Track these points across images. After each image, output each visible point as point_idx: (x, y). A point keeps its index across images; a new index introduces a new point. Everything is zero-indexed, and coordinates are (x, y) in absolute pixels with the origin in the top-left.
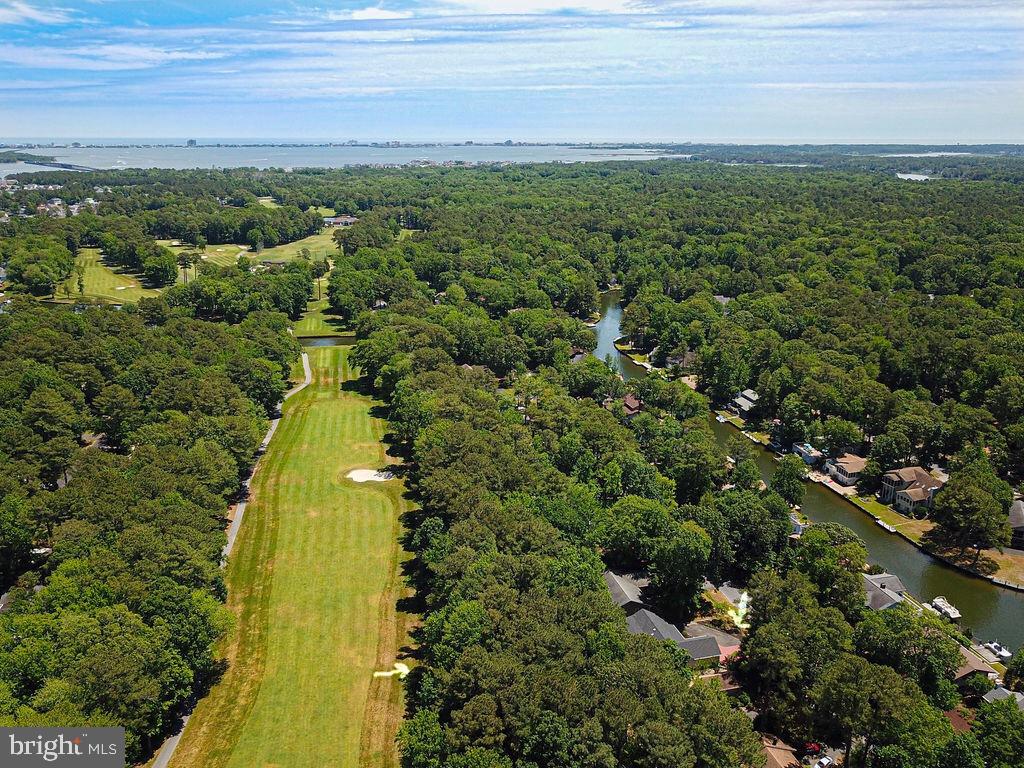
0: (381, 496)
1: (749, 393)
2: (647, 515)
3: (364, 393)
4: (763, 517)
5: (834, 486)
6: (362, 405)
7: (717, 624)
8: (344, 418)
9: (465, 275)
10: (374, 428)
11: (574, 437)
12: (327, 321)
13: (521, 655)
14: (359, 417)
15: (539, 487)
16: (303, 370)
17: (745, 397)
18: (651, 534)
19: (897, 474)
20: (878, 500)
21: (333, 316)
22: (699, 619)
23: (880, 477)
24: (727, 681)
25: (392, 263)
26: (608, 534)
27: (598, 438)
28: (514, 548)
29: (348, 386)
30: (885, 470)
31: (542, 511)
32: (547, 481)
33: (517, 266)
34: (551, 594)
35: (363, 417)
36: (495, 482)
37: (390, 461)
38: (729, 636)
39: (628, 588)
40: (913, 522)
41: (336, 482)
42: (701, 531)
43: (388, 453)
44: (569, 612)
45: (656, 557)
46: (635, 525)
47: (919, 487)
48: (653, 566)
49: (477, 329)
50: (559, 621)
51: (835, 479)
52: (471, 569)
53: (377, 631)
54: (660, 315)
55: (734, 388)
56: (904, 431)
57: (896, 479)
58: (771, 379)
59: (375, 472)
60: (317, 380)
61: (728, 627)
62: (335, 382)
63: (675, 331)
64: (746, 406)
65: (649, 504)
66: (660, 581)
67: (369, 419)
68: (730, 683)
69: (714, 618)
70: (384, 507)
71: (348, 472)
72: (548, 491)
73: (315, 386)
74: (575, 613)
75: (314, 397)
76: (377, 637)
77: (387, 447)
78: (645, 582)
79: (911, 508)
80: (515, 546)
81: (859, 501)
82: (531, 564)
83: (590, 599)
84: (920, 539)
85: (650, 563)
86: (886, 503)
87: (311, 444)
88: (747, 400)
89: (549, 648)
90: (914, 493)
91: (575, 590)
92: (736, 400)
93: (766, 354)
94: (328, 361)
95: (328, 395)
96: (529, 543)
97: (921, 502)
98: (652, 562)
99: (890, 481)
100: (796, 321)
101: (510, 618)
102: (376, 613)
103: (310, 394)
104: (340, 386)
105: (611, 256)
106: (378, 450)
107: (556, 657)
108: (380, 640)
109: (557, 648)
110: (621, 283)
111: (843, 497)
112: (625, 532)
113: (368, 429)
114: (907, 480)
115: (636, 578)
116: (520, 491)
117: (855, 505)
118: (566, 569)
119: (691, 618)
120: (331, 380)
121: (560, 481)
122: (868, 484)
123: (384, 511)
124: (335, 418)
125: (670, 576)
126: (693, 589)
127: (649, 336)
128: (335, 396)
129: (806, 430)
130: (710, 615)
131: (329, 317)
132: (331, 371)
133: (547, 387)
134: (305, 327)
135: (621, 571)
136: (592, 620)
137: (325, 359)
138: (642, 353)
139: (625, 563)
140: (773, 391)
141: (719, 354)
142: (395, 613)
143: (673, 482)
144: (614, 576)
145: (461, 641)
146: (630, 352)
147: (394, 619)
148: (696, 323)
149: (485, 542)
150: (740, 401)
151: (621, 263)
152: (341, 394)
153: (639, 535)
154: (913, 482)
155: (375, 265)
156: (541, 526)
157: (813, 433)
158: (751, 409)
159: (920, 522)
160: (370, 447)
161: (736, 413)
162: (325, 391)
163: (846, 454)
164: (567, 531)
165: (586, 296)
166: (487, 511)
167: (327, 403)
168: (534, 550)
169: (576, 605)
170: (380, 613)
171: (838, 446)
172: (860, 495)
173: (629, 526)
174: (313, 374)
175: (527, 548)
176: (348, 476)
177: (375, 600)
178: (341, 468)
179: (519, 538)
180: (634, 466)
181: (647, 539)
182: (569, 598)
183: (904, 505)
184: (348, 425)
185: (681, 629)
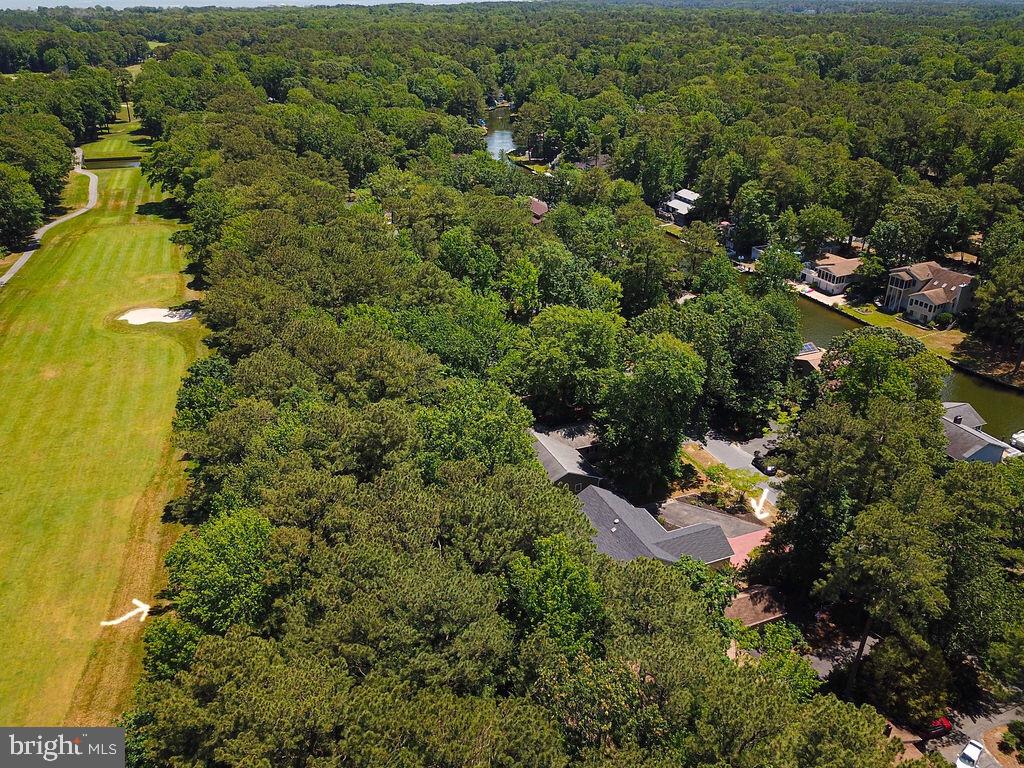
0: (167, 343)
1: (684, 193)
2: (585, 335)
3: (169, 217)
4: (765, 326)
5: (815, 295)
6: (161, 230)
7: (710, 500)
8: (133, 245)
9: (315, 81)
10: (175, 256)
11: (464, 235)
12: (133, 142)
13: (347, 648)
14: (155, 244)
15: (405, 297)
16: (87, 194)
17: (680, 199)
18: (592, 362)
19: (908, 272)
20: (880, 310)
21: (144, 137)
22: (678, 494)
23: (883, 278)
24: (760, 607)
25: (219, 69)
26: (524, 368)
27: (498, 233)
28: (352, 395)
29: (146, 209)
30: (889, 267)
31: (410, 332)
32: (419, 284)
33: (382, 74)
34: (428, 479)
35: (162, 243)
36: (326, 293)
37: (192, 295)
38: (733, 518)
39: (562, 452)
40: (934, 333)
41: (99, 327)
42: (684, 348)
43: (190, 286)
44: (465, 521)
45: (607, 398)
46: (567, 349)
47: (939, 286)
48: (603, 414)
49: (324, 127)
50: (444, 541)
51: (815, 287)
52: (257, 441)
53: (119, 562)
54: (563, 112)
55: (667, 187)
56: (912, 214)
57: (907, 278)
58: (719, 170)
59: (166, 311)
60: (105, 203)
61: (729, 504)
62: (130, 204)
63: (582, 128)
64: (683, 209)
65: (587, 316)
66: (617, 437)
67: (169, 247)
68: (767, 610)
69: (704, 489)
70: (171, 358)
71: (123, 312)
72: (420, 301)
73: (100, 211)
74: (481, 519)
75: (94, 222)
76: (118, 574)
77: (190, 278)
78: (586, 440)
79: (930, 315)
80: (356, 391)
81: (853, 312)
82: (383, 422)
83: (509, 483)
84: (952, 354)
85: (598, 407)
86: (891, 313)
87: (74, 279)
88: (683, 201)
89: (420, 624)
90: (936, 295)
91: (478, 466)
92: (669, 204)
93: (706, 141)
94: (125, 183)
95: (117, 219)
96: (382, 382)
97: (943, 307)
98: (600, 406)
99: (900, 282)
100: (733, 109)
101: (331, 542)
102: (124, 531)
103: (90, 220)
104: (135, 210)
105: (495, 67)
106: (173, 281)
107: (438, 642)
108: (121, 580)
109: (438, 621)
110: (509, 100)
111: (833, 309)
112: (551, 361)
113: (166, 257)
114: (922, 278)
115: (571, 435)
116: (371, 303)
117: (849, 317)
118: (455, 427)
119: (665, 493)
120: (123, 203)
121: (441, 283)
122: (861, 289)
123: (170, 364)
124: (119, 246)
125: (633, 427)
126: (672, 447)
127: (548, 143)
128: (126, 221)
129: (770, 227)
130: (694, 487)
131: (139, 137)
132: (127, 193)
133: (419, 183)
134: (102, 148)
135: (545, 424)
136: (518, 533)
137: (121, 180)
138: (542, 163)
139: (549, 413)
140: (721, 183)
141: (642, 146)
142: (159, 525)
143: (618, 286)
144: (536, 434)
145: (213, 605)
146: (527, 163)
147: (155, 538)
148: (608, 118)
149: (295, 386)
150: (674, 203)
151: (507, 76)
152: (135, 218)
153: (574, 366)
154: (929, 280)
155: (197, 73)
156: (406, 356)
157: (782, 231)
158: (690, 211)
159: (944, 333)
160: (164, 280)
161: (669, 218)
162: (115, 215)
163: (828, 255)
164: (456, 363)
165: (469, 101)
166: (303, 333)
167: (113, 229)
168: (392, 396)
169: (481, 502)
170: (132, 528)
171: (814, 246)
172: (855, 305)
173: (556, 352)
174: (100, 196)
175: (379, 392)
176: (122, 318)
177: (126, 506)
178: (113, 308)
179: (362, 377)
180: (558, 262)
181: (586, 372)
182: (467, 487)
183: (919, 312)
184: (137, 252)
185: (655, 512)
